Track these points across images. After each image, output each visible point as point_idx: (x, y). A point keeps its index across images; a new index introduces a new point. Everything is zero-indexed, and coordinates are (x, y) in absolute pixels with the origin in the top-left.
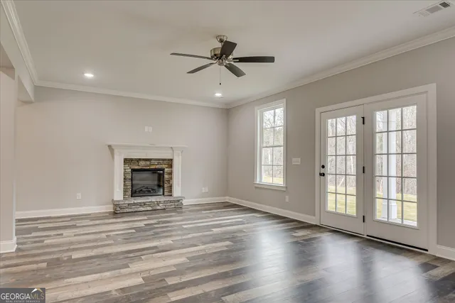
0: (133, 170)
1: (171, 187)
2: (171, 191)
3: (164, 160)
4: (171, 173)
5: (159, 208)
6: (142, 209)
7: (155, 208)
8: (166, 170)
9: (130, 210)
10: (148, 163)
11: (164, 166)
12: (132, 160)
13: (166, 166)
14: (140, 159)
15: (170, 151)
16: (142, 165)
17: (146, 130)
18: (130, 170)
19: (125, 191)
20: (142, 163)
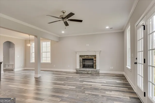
0: (83, 59)
1: (96, 65)
2: (96, 67)
3: (93, 56)
4: (96, 61)
5: (89, 72)
6: (83, 72)
7: (88, 72)
8: (94, 59)
9: (80, 72)
10: (87, 57)
11: (93, 58)
12: (82, 56)
13: (94, 58)
14: (85, 56)
15: (95, 52)
16: (86, 57)
17: (87, 45)
18: (82, 59)
19: (80, 66)
20: (85, 57)
